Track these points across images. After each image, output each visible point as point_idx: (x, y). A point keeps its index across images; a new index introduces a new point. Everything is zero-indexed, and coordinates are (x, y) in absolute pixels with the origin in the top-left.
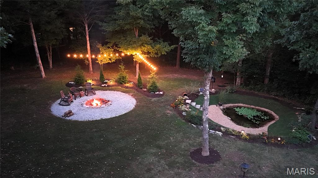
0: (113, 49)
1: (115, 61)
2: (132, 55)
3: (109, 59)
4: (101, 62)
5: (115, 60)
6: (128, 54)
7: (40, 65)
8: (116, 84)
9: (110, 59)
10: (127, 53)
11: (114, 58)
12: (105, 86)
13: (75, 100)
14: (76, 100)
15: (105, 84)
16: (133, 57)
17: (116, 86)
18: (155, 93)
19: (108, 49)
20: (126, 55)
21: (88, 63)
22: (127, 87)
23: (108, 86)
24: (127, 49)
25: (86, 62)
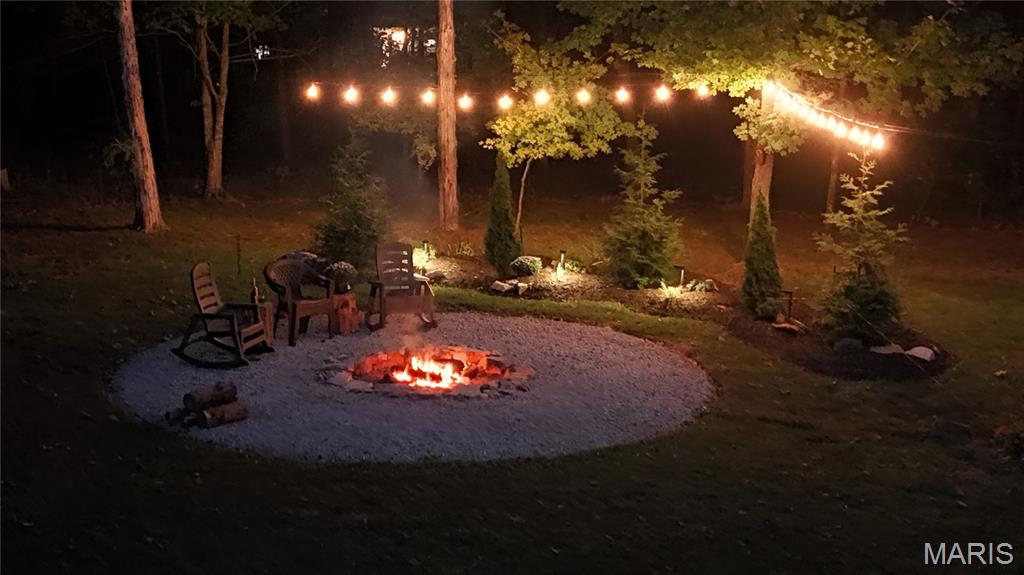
0: (606, 64)
1: (606, 149)
2: (724, 100)
3: (569, 129)
4: (513, 151)
5: (610, 143)
6: (702, 88)
7: (135, 144)
8: (594, 282)
9: (576, 136)
10: (691, 86)
11: (599, 129)
12: (515, 291)
13: (292, 344)
14: (299, 344)
15: (515, 282)
16: (736, 110)
17: (591, 297)
18: (872, 349)
19: (570, 65)
20: (684, 96)
21: (433, 154)
22: (667, 307)
23: (536, 292)
24: (692, 61)
25: (423, 147)
